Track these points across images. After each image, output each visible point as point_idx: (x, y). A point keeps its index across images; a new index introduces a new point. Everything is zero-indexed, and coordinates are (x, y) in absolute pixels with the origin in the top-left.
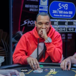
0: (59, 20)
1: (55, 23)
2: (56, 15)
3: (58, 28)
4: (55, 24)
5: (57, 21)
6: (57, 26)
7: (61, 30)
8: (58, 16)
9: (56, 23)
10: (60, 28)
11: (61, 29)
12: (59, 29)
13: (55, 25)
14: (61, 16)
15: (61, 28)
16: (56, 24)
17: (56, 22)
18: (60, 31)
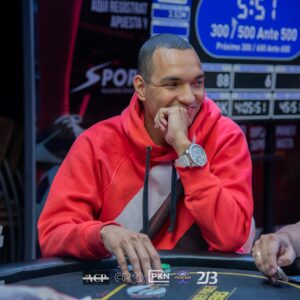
0: (238, 68)
1: (221, 80)
2: (227, 47)
3: (235, 102)
4: (219, 85)
5: (228, 73)
6: (231, 92)
7: (245, 111)
8: (236, 47)
9: (226, 80)
10: (242, 102)
11: (246, 104)
12: (238, 107)
13: (223, 87)
14: (247, 47)
15: (248, 101)
16: (226, 85)
17: (224, 73)
18: (242, 114)
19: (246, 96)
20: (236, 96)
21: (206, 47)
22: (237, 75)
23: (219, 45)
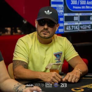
19: (84, 23)
20: (80, 23)
21: (70, 8)
22: (81, 16)
23: (74, 7)
